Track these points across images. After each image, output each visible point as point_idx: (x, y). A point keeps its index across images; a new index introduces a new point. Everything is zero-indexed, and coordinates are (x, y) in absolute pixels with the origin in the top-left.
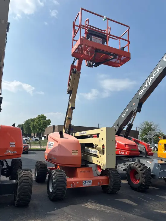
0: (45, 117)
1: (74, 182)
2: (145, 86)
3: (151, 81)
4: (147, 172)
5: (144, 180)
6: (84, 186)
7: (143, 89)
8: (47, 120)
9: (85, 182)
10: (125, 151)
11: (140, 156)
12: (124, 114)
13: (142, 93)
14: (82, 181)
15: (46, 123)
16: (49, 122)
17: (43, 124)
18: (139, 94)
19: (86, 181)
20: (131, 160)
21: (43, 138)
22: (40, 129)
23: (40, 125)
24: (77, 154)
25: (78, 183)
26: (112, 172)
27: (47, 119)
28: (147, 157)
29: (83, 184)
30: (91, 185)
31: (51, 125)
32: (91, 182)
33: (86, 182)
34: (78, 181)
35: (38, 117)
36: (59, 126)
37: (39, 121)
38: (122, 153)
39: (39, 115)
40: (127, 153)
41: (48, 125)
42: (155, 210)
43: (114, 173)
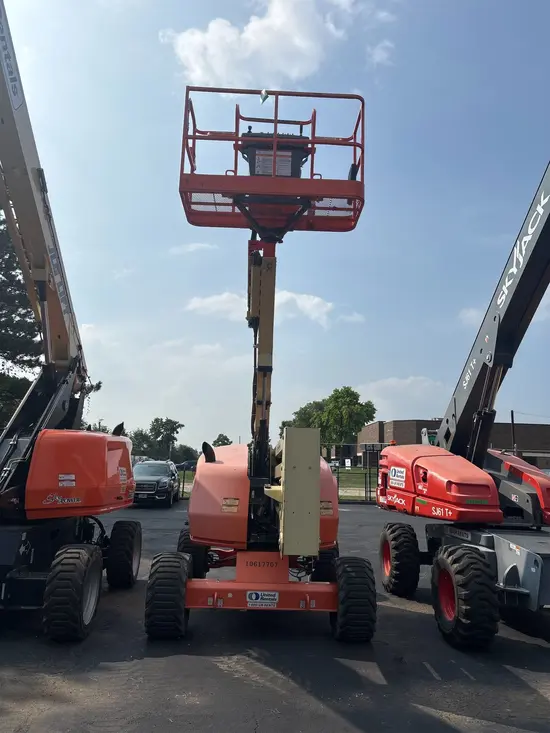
0: (355, 396)
1: (218, 591)
2: (511, 271)
3: (524, 252)
4: (478, 580)
5: (464, 607)
6: (250, 606)
7: (508, 284)
8: (361, 405)
9: (254, 597)
10: (447, 505)
11: (503, 524)
12: (467, 378)
13: (504, 297)
14: (246, 591)
15: (358, 414)
16: (369, 411)
17: (350, 416)
18: (499, 302)
19: (259, 593)
20: (469, 538)
21: (348, 462)
22: (341, 434)
23: (338, 421)
24: (235, 509)
25: (230, 595)
26: (345, 571)
27: (362, 400)
28: (543, 529)
29: (248, 600)
30: (273, 607)
31: (376, 420)
32: (277, 597)
33: (257, 594)
34: (232, 591)
35: (333, 396)
36: (396, 423)
37: (335, 407)
38: (438, 512)
39: (336, 391)
40: (450, 513)
41: (367, 421)
42: (421, 707)
43: (353, 574)
